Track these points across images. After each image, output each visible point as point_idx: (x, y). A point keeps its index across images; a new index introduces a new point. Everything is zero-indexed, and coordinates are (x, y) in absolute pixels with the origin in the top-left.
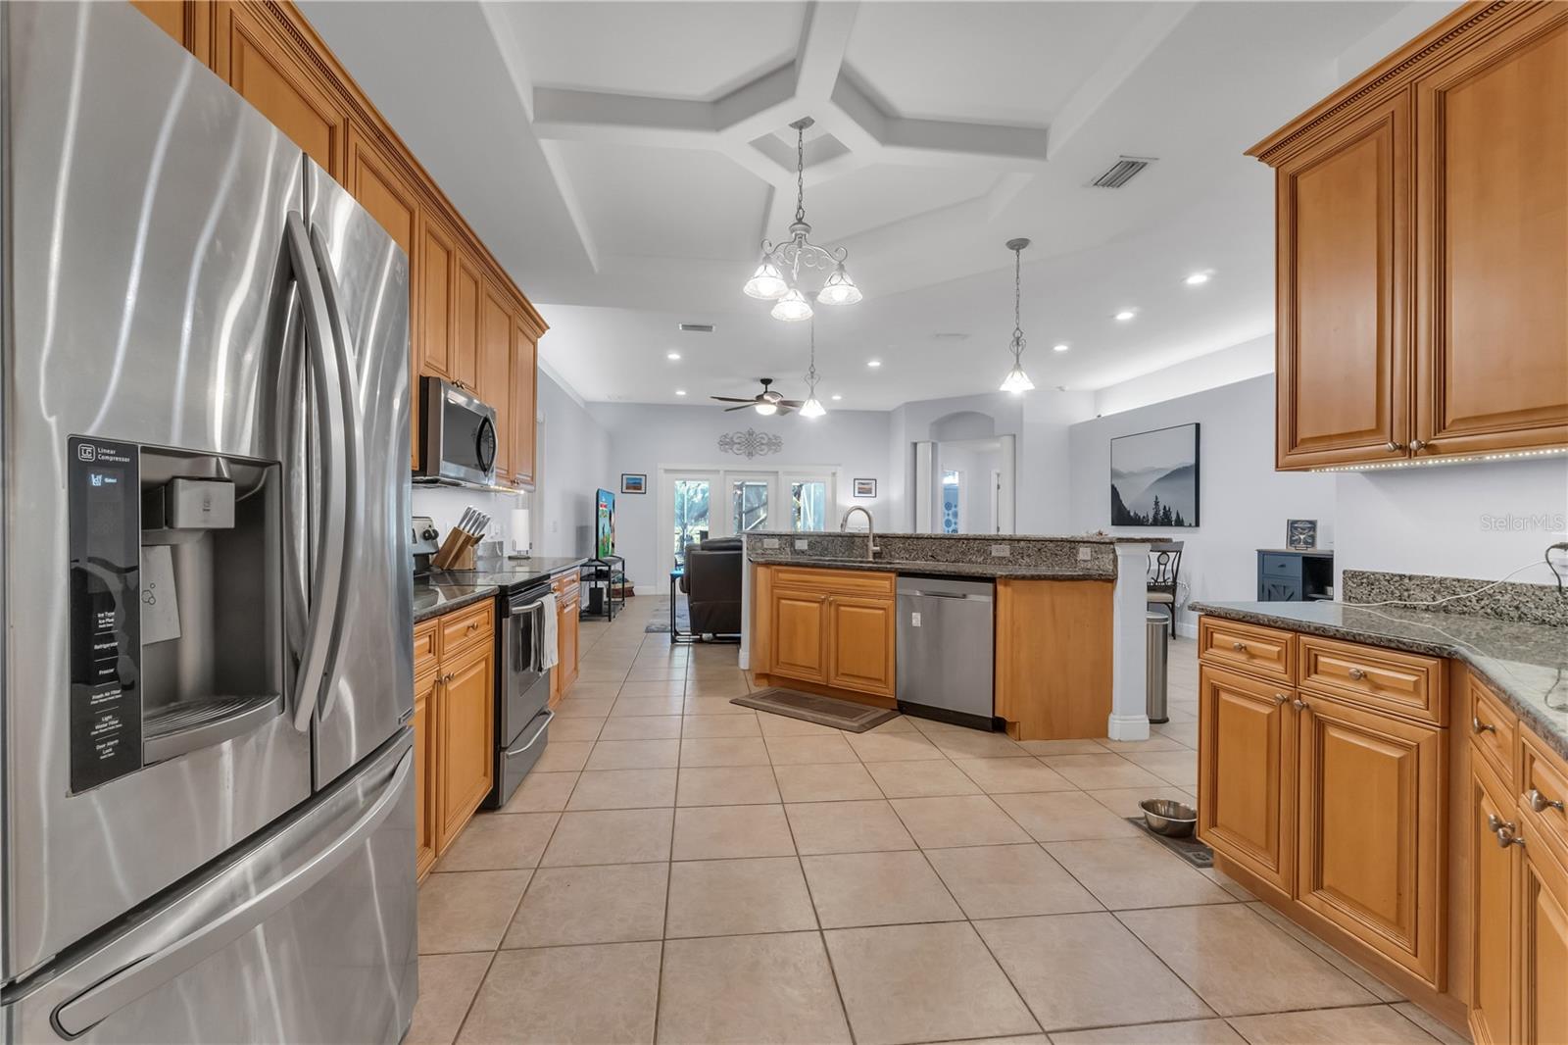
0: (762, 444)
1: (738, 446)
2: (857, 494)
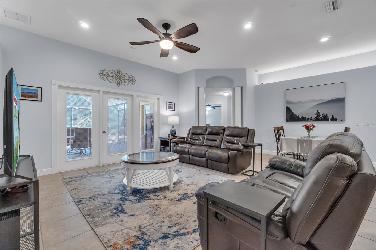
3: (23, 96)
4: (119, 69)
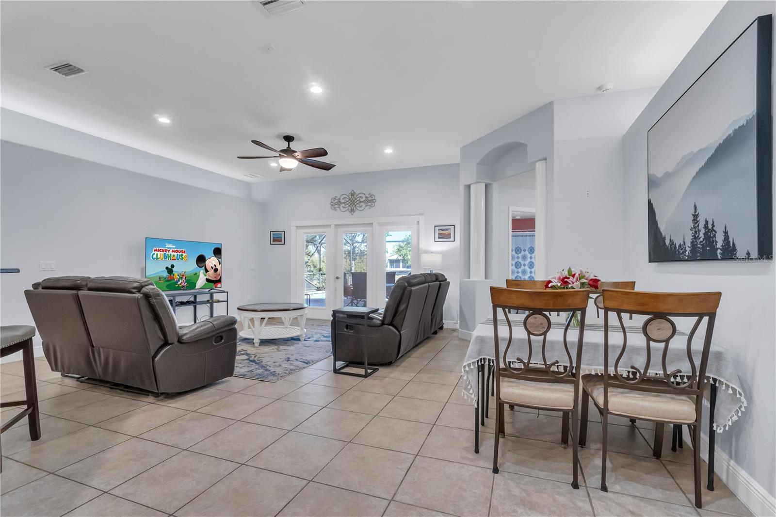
0: (361, 202)
1: (343, 205)
2: (437, 239)
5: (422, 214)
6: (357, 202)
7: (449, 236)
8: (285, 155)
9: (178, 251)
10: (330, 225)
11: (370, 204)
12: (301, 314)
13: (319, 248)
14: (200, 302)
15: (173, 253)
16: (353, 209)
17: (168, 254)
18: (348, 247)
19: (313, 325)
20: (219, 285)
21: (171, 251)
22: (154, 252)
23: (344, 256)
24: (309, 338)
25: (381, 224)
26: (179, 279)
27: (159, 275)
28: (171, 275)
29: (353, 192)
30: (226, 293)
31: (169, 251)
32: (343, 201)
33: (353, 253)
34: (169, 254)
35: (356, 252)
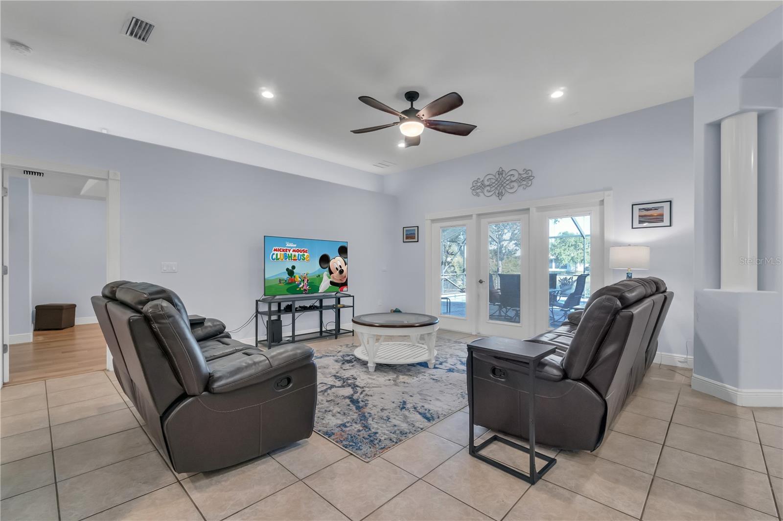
0: (512, 181)
1: (488, 188)
2: (636, 224)
3: (407, 238)
4: (501, 166)
5: (609, 189)
6: (507, 183)
7: (660, 218)
8: (406, 117)
9: (299, 251)
10: (471, 216)
11: (524, 183)
12: (428, 332)
13: (462, 247)
14: (326, 306)
15: (294, 253)
16: (502, 192)
17: (288, 254)
18: (493, 247)
19: (449, 340)
20: (345, 289)
21: (292, 250)
22: (273, 252)
23: (491, 255)
24: (441, 364)
25: (541, 209)
26: (301, 282)
27: (279, 277)
28: (291, 277)
29: (501, 170)
30: (352, 297)
31: (289, 251)
32: (487, 183)
33: (500, 252)
34: (290, 253)
35: (504, 251)
